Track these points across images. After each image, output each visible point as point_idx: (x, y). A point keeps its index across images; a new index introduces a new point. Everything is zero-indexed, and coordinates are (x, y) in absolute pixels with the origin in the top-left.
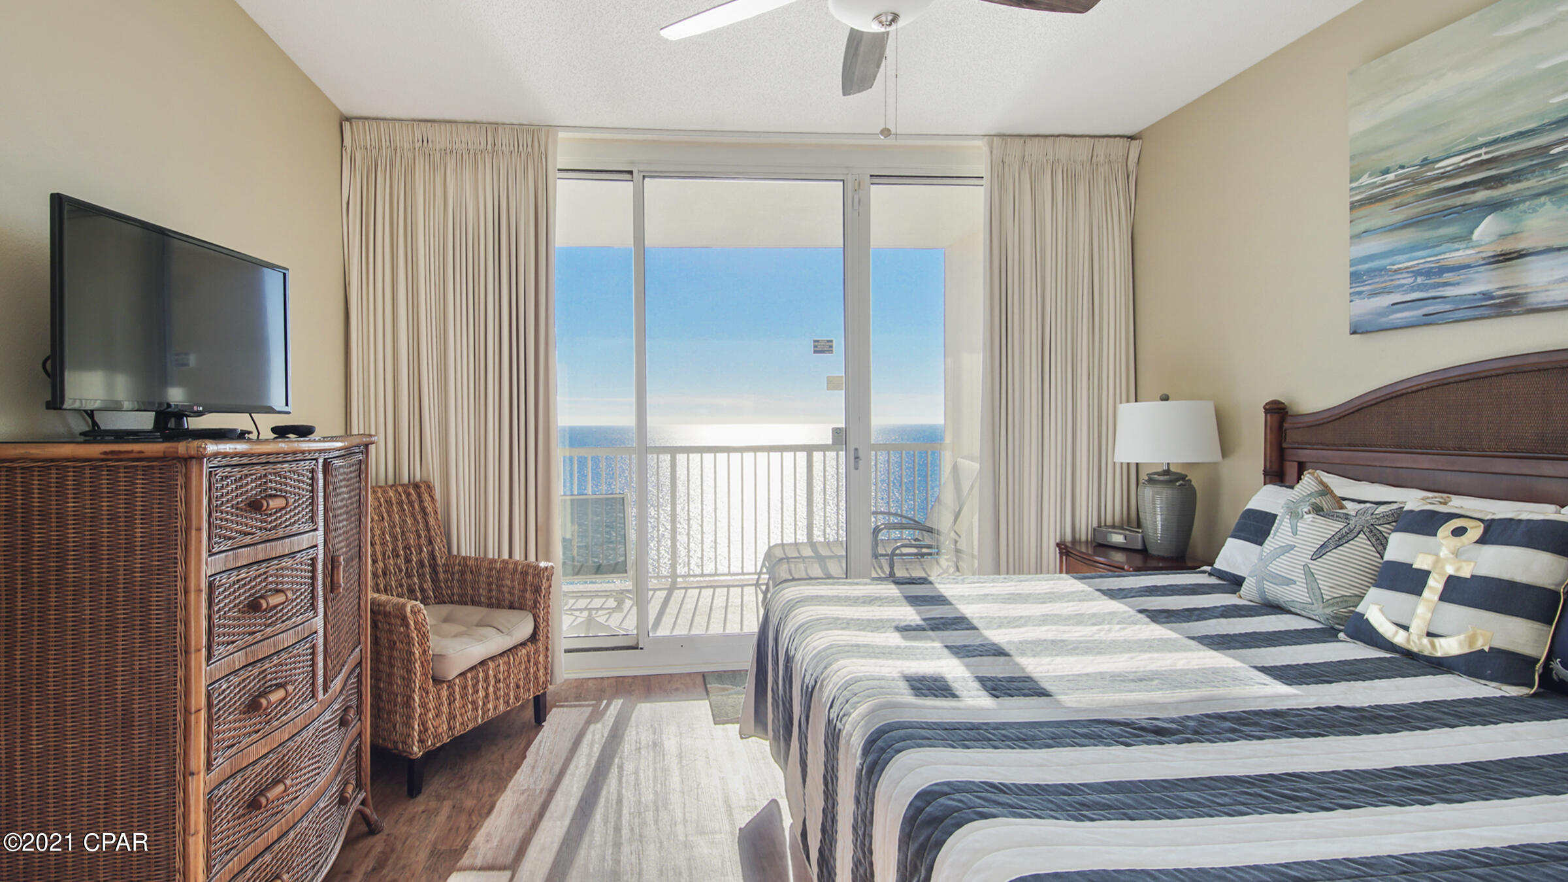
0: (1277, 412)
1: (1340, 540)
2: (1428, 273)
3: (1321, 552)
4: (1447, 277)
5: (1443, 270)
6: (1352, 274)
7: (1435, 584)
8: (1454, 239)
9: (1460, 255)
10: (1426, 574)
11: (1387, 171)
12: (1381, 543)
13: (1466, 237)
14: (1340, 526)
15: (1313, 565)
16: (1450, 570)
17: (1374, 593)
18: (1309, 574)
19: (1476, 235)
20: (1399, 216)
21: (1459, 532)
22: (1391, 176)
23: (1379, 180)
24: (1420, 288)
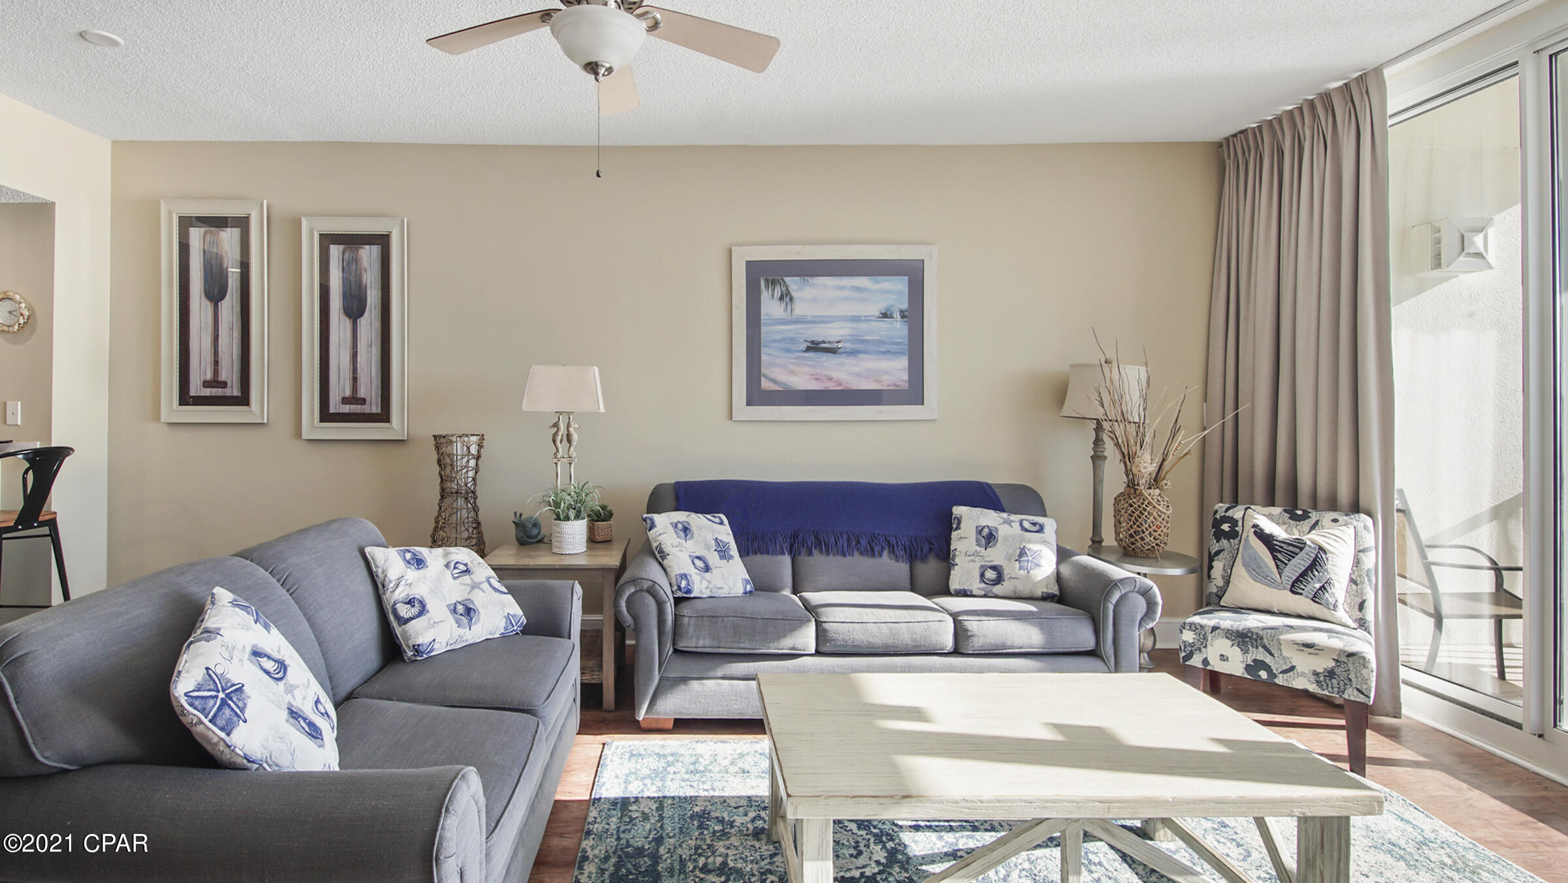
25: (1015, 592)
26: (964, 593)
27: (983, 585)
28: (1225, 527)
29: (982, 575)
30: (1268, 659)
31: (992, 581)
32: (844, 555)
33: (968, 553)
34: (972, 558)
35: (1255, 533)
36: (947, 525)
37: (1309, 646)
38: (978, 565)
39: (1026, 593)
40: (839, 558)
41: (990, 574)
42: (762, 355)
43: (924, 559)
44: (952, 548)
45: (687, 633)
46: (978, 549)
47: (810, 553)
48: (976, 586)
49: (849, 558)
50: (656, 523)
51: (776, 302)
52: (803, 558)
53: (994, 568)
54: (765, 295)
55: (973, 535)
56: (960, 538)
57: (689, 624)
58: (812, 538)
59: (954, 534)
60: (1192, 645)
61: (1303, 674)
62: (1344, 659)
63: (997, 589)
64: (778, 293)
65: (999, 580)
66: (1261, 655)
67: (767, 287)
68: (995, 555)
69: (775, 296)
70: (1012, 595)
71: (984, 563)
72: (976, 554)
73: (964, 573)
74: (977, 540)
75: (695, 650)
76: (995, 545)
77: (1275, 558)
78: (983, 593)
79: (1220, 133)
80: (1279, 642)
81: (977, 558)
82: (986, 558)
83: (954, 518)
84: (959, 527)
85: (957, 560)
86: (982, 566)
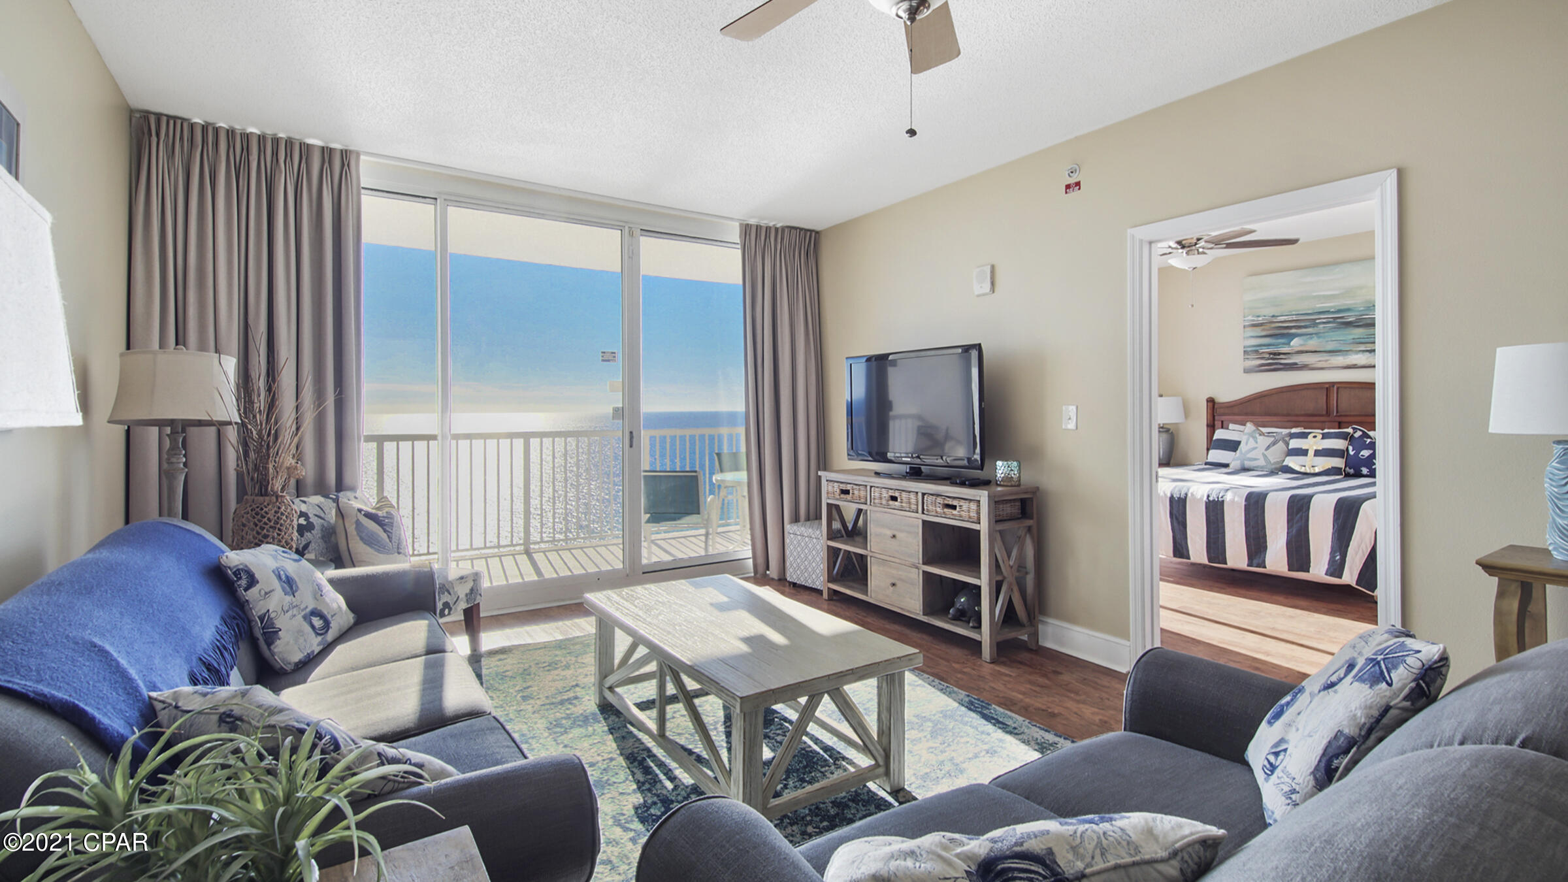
0: (1211, 401)
1: (1274, 443)
2: (1275, 354)
3: (1268, 448)
4: (1282, 356)
5: (1280, 354)
6: (1245, 351)
7: (1311, 453)
8: (1284, 344)
9: (1285, 349)
10: (1307, 450)
11: (1258, 316)
12: (1287, 444)
13: (1289, 344)
14: (1273, 439)
15: (1265, 453)
16: (1315, 448)
17: (1288, 458)
18: (1264, 455)
19: (1292, 343)
20: (1264, 333)
21: (1315, 437)
22: (1260, 319)
23: (1255, 319)
24: (1272, 359)
25: (341, 631)
26: (309, 659)
27: (320, 638)
29: (311, 627)
31: (322, 628)
33: (286, 609)
34: (289, 613)
35: (364, 515)
38: (300, 617)
39: (347, 629)
41: (317, 622)
44: (259, 613)
46: (288, 599)
48: (317, 642)
53: (314, 613)
55: (276, 584)
56: (266, 593)
59: (252, 594)
63: (332, 636)
65: (326, 625)
68: (306, 599)
70: (342, 637)
71: (303, 613)
72: (291, 605)
73: (291, 637)
74: (284, 589)
76: (297, 586)
77: (385, 531)
80: (451, 582)
81: (295, 611)
82: (302, 606)
83: (237, 573)
84: (252, 581)
85: (278, 624)
86: (305, 617)
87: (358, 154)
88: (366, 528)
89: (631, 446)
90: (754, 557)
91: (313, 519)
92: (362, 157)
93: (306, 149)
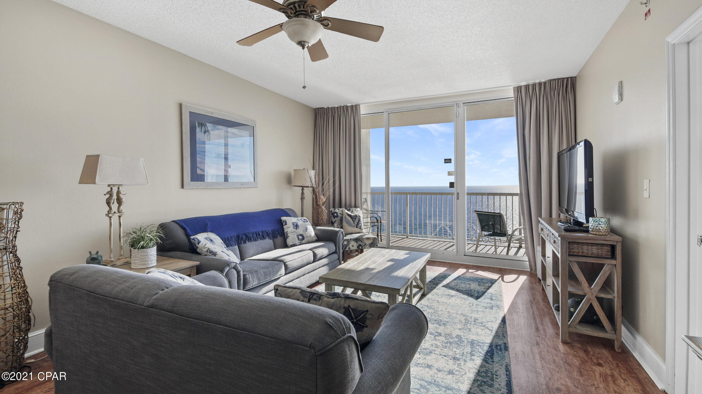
25: (308, 241)
26: (294, 245)
27: (299, 241)
28: (335, 214)
29: (298, 238)
30: (361, 244)
31: (301, 239)
32: (256, 241)
33: (291, 232)
34: (293, 233)
35: (347, 215)
36: (281, 224)
37: (368, 238)
38: (296, 235)
39: (311, 241)
40: (254, 242)
41: (300, 237)
42: (197, 158)
43: (276, 237)
44: (285, 231)
45: (249, 281)
46: (294, 230)
47: (245, 243)
48: (297, 242)
49: (257, 241)
50: (200, 240)
51: (203, 134)
52: (243, 245)
53: (301, 235)
54: (198, 130)
55: (292, 226)
57: (249, 277)
58: (245, 236)
59: (285, 227)
60: (346, 245)
61: (367, 245)
62: (374, 239)
63: (303, 242)
64: (203, 130)
65: (303, 238)
66: (360, 243)
67: (199, 126)
68: (300, 231)
69: (202, 131)
70: (307, 242)
72: (294, 232)
73: (292, 239)
74: (294, 227)
75: (252, 287)
76: (299, 227)
77: (353, 220)
78: (299, 244)
79: (315, 107)
80: (363, 239)
81: (295, 233)
82: (298, 233)
83: (283, 221)
84: (286, 224)
85: (289, 235)
86: (297, 235)
87: (359, 105)
88: (347, 218)
89: (458, 199)
90: (529, 261)
91: (339, 214)
92: (361, 105)
93: (347, 107)
